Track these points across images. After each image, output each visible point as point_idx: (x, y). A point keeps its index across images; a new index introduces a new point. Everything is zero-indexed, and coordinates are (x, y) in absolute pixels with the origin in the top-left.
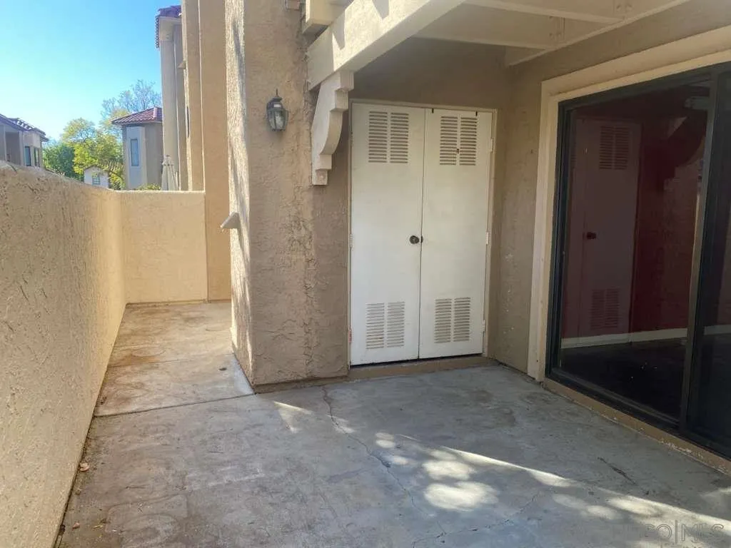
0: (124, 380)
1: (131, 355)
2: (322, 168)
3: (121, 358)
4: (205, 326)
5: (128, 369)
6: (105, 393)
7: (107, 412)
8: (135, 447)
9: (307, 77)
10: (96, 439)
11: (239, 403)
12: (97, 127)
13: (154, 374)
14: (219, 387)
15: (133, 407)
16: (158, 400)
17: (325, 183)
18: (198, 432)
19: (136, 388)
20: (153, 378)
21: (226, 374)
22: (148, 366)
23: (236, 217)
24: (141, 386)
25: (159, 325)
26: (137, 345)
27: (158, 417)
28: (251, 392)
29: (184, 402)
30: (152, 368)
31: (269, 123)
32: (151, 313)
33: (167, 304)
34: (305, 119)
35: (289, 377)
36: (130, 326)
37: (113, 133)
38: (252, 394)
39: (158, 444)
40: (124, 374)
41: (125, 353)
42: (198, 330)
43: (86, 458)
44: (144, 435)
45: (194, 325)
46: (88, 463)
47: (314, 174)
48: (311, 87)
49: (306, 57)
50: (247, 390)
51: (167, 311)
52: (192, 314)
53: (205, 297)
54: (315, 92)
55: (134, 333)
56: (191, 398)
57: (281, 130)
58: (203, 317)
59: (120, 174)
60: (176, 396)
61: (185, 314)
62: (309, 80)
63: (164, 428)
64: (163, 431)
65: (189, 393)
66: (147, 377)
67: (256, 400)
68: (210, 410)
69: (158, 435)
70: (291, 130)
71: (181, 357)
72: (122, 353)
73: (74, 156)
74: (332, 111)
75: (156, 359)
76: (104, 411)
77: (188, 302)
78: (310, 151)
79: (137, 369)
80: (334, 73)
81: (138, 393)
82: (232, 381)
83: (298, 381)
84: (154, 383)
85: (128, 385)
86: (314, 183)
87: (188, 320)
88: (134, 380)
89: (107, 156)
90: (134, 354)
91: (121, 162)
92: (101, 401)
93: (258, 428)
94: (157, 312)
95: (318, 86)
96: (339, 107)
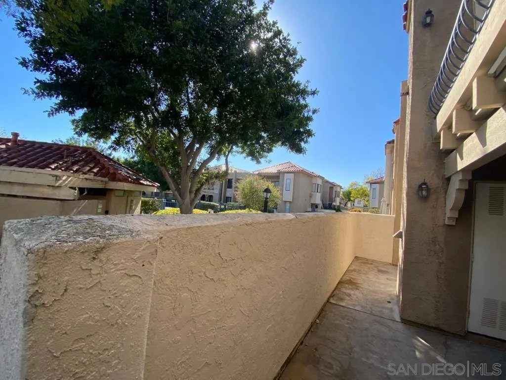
0: (343, 290)
1: (350, 280)
2: (452, 216)
3: (346, 280)
4: (388, 277)
5: (347, 285)
6: (335, 293)
7: (333, 302)
8: (337, 322)
9: (444, 172)
10: (326, 311)
11: (391, 324)
12: (361, 184)
13: (357, 292)
14: (384, 310)
15: (343, 304)
16: (354, 305)
17: (454, 224)
18: (366, 329)
19: (347, 295)
20: (356, 294)
21: (389, 306)
22: (356, 287)
23: (401, 233)
24: (349, 295)
25: (366, 270)
26: (354, 276)
27: (351, 313)
28: (400, 321)
29: (365, 311)
30: (357, 289)
31: (418, 194)
32: (364, 263)
33: (373, 261)
34: (442, 191)
35: (422, 322)
36: (354, 267)
37: (366, 186)
38: (400, 322)
39: (347, 326)
40: (344, 287)
41: (348, 278)
42: (383, 278)
43: (320, 318)
44: (343, 319)
45: (381, 274)
46: (319, 321)
47: (447, 219)
48: (446, 177)
49: (444, 163)
50: (398, 319)
51: (372, 264)
52: (383, 269)
53: (391, 262)
54: (449, 179)
55: (354, 270)
56: (369, 310)
57: (425, 197)
58: (387, 272)
59: (368, 201)
60: (362, 306)
61: (379, 268)
62: (445, 174)
63: (352, 319)
64: (351, 321)
65: (368, 308)
66: (353, 292)
67: (401, 327)
68: (376, 321)
69: (349, 322)
70: (433, 197)
71: (371, 288)
72: (347, 278)
73: (351, 194)
74: (457, 190)
75: (359, 285)
76: (332, 301)
77: (382, 263)
78: (445, 207)
79: (350, 287)
80: (458, 172)
81: (347, 298)
82: (392, 310)
83: (429, 327)
84: (355, 296)
85: (345, 293)
86: (446, 223)
87: (380, 271)
88: (348, 291)
89: (364, 194)
90: (352, 279)
91: (369, 196)
92: (332, 296)
93: (397, 343)
94: (368, 263)
95: (451, 176)
96: (461, 188)
